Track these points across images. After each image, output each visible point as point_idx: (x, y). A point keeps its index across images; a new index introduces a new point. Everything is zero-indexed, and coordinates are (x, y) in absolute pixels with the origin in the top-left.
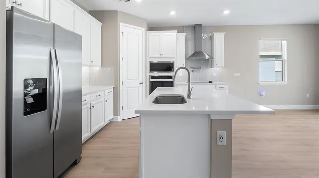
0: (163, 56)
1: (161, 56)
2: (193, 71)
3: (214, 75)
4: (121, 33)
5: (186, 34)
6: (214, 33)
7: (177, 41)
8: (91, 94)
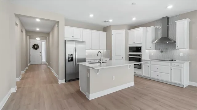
2: (162, 52)
3: (181, 55)
4: (112, 35)
5: (153, 26)
6: (176, 21)
7: (147, 33)
8: (94, 60)
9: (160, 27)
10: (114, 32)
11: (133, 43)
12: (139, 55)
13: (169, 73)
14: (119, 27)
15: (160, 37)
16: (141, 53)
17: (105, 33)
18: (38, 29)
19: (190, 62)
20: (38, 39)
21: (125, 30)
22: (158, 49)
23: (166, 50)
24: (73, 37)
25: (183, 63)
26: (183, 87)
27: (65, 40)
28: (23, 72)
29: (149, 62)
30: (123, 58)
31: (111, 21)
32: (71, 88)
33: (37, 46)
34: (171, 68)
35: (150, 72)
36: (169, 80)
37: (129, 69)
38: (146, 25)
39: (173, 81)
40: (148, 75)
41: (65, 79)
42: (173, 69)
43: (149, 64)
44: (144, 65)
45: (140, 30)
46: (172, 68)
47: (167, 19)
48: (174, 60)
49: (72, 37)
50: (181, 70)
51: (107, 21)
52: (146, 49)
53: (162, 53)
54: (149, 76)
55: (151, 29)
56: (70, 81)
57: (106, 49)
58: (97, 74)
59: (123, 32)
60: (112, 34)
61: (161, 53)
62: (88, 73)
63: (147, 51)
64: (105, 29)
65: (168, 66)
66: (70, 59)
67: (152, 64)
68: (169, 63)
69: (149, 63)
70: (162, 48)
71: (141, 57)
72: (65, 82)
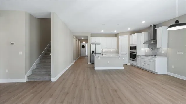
3: (163, 52)
11: (132, 44)
12: (135, 52)
13: (149, 64)
14: (123, 33)
16: (136, 50)
17: (116, 38)
18: (83, 38)
20: (84, 43)
25: (156, 58)
27: (91, 44)
28: (77, 59)
30: (126, 54)
32: (92, 66)
33: (84, 46)
34: (150, 61)
35: (140, 63)
36: (149, 69)
37: (119, 59)
39: (151, 70)
41: (91, 62)
44: (137, 59)
52: (141, 48)
53: (152, 51)
54: (140, 66)
57: (116, 48)
58: (99, 59)
59: (126, 37)
64: (116, 35)
65: (149, 59)
72: (91, 64)
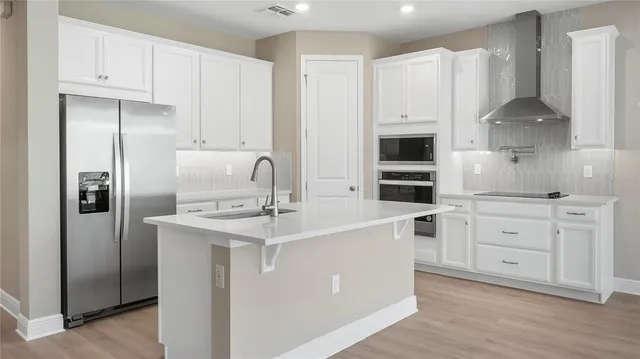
0: (410, 119)
1: (404, 120)
2: (515, 160)
3: (588, 172)
4: (303, 78)
5: (480, 50)
6: (570, 34)
7: (458, 77)
8: (217, 202)
9: (506, 53)
10: (310, 65)
11: (399, 120)
12: (425, 176)
13: (549, 247)
14: (334, 41)
15: (508, 95)
16: (434, 164)
17: (266, 67)
19: (616, 199)
21: (360, 58)
22: (501, 149)
23: (530, 150)
24: (101, 82)
25: (599, 205)
26: (597, 302)
27: (62, 96)
29: (467, 205)
30: (352, 189)
31: (302, 8)
34: (555, 225)
35: (475, 249)
36: (548, 278)
37: (397, 237)
38: (452, 39)
39: (563, 279)
40: (465, 261)
41: (64, 311)
42: (562, 231)
43: (467, 212)
44: (448, 218)
45: (430, 62)
46: (561, 225)
47: (534, 20)
48: (562, 193)
49: (94, 80)
50: (590, 233)
51: (286, 7)
52: (454, 148)
53: (518, 165)
54: (469, 267)
55: (472, 61)
56: (91, 318)
57: (268, 145)
58: (267, 269)
59: (352, 66)
60: (303, 73)
61: (513, 165)
62: (221, 269)
63: (456, 154)
64: (266, 47)
65: (547, 218)
66: (91, 199)
67: (481, 214)
68: (546, 207)
69: (469, 209)
70: (514, 144)
71: (435, 181)
72: (66, 326)
